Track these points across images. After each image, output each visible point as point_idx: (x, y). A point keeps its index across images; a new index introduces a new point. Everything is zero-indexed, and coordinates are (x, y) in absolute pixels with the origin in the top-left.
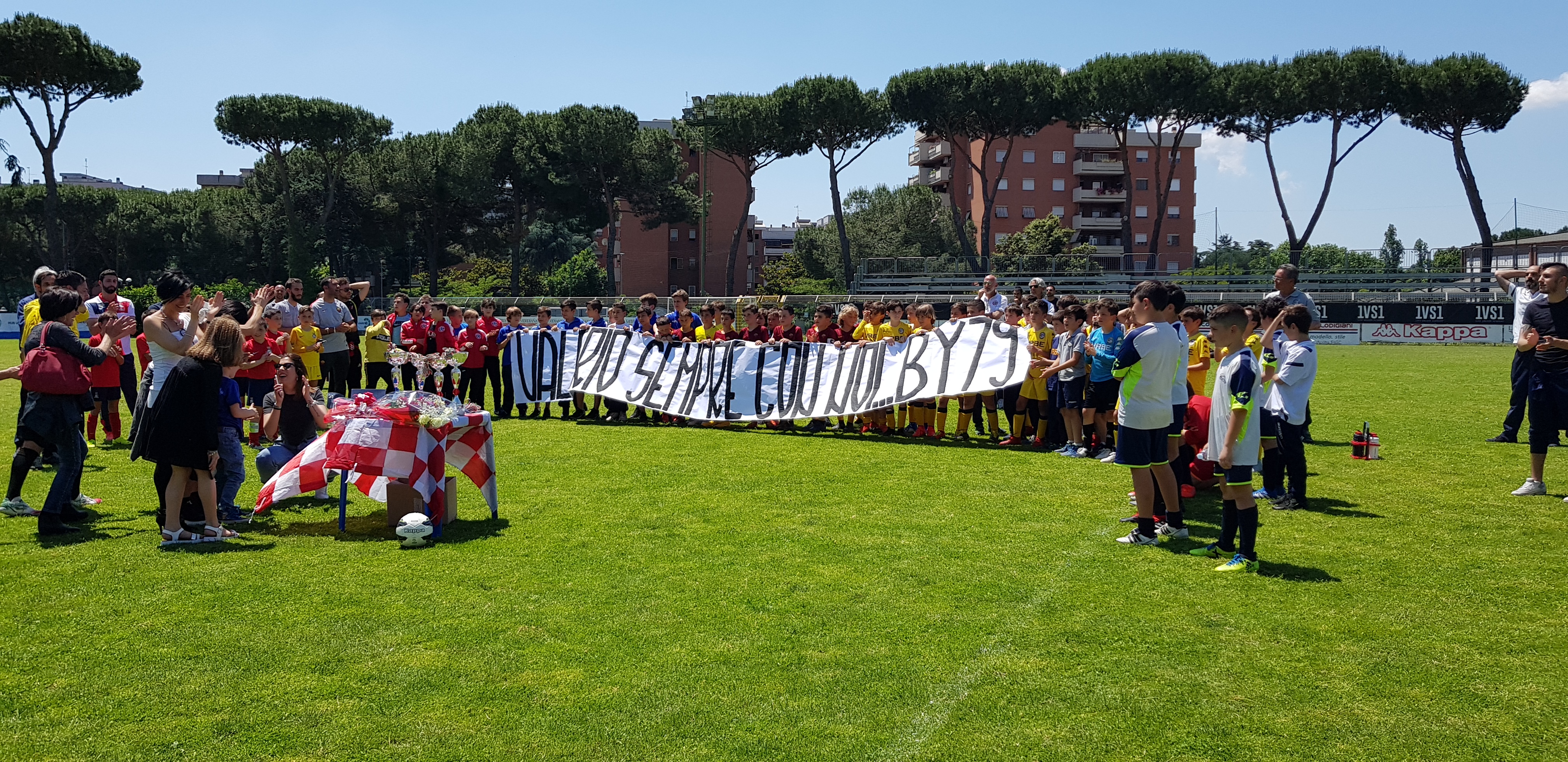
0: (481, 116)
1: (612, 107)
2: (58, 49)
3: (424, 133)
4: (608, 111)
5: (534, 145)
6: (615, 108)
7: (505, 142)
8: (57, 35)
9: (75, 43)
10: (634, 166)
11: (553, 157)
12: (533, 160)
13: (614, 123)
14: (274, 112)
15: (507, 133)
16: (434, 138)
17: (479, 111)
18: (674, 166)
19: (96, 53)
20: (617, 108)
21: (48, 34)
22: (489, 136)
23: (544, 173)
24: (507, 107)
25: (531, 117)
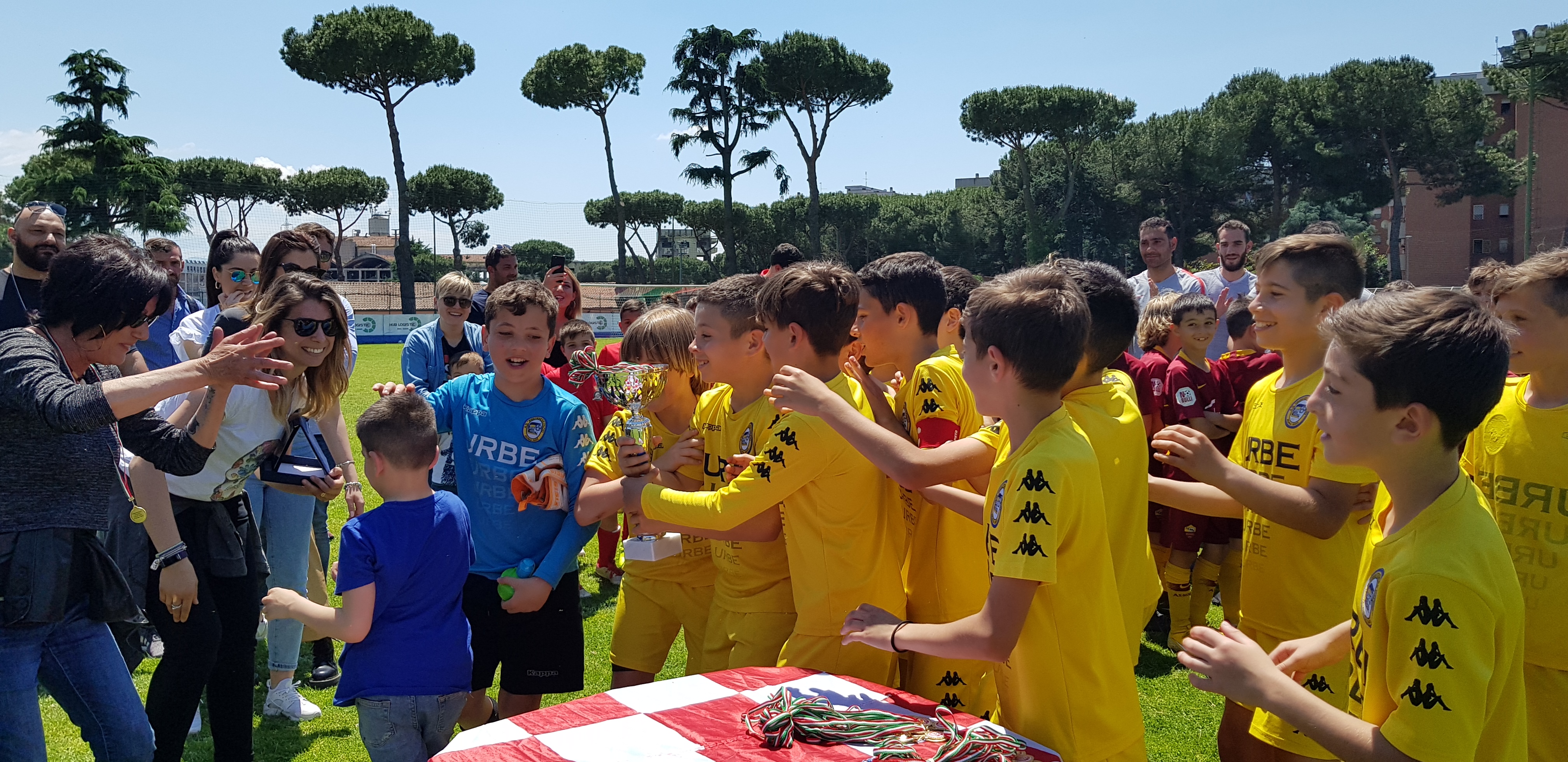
0: (1235, 88)
1: (1398, 59)
2: (818, 61)
3: (1170, 113)
4: (1393, 63)
5: (1297, 113)
6: (1402, 59)
7: (1264, 112)
8: (817, 48)
9: (832, 54)
10: (1427, 128)
11: (1321, 126)
12: (1296, 130)
13: (1403, 77)
14: (1015, 105)
15: (1265, 102)
16: (1180, 117)
17: (1232, 82)
18: (1484, 123)
19: (851, 62)
20: (1406, 59)
21: (809, 48)
22: (1243, 108)
23: (1311, 144)
24: (1265, 73)
25: (1295, 81)
